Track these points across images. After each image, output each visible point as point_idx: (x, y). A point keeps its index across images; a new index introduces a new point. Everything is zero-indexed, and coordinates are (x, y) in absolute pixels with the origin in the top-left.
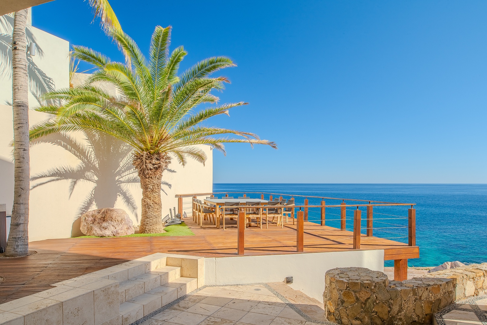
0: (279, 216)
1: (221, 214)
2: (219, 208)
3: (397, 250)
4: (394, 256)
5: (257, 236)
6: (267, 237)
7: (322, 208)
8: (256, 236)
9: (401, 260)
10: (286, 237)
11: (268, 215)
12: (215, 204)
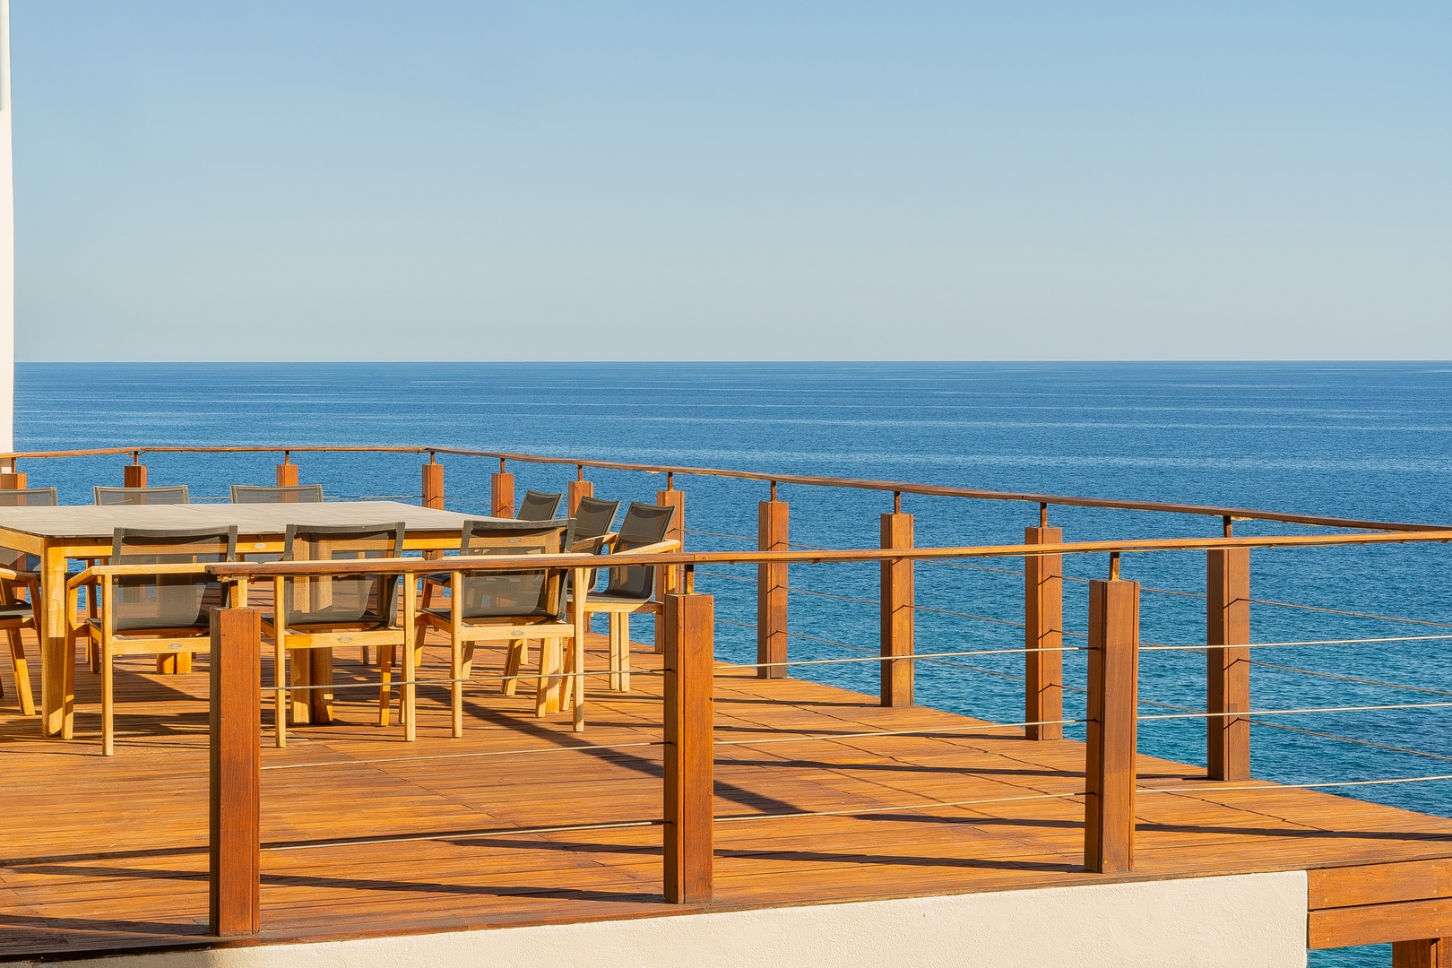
0: (554, 635)
1: (85, 631)
2: (68, 576)
3: (1397, 868)
4: (1379, 912)
5: (373, 795)
6: (451, 802)
7: (887, 567)
8: (362, 795)
9: (1435, 940)
10: (594, 795)
11: (464, 632)
12: (36, 547)
